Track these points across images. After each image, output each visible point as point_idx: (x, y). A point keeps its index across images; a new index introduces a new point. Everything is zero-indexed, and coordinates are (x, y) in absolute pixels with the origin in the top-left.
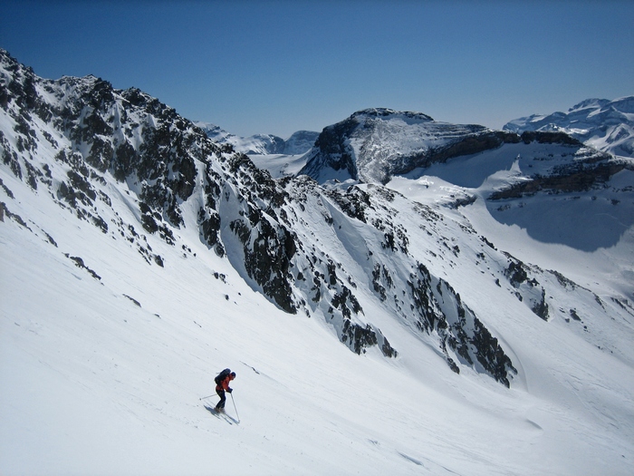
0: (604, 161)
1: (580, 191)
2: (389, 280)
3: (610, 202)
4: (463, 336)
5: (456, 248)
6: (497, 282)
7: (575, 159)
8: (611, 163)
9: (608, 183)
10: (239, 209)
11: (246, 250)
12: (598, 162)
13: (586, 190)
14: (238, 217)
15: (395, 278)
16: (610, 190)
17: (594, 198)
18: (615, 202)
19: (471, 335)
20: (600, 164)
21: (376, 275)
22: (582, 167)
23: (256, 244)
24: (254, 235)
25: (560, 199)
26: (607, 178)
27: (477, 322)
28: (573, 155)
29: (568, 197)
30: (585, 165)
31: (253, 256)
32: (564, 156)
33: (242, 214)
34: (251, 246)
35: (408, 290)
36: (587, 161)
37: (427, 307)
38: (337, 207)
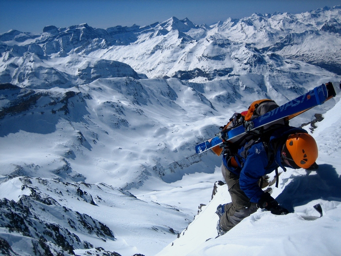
0: (32, 94)
1: (25, 111)
2: (73, 222)
3: (40, 113)
4: (98, 229)
5: (60, 192)
6: (78, 199)
7: (19, 95)
8: (36, 94)
9: (37, 104)
10: (43, 227)
11: (54, 239)
12: (30, 96)
13: (28, 110)
14: (44, 229)
15: (75, 221)
16: (39, 108)
17: (33, 113)
18: (42, 113)
19: (100, 227)
20: (31, 96)
21: (69, 222)
22: (23, 100)
23: (56, 236)
24: (54, 233)
25: (17, 117)
26: (35, 102)
27: (99, 222)
28: (18, 94)
29: (21, 115)
30: (24, 98)
31: (57, 240)
32: (13, 95)
33: (45, 228)
34: (55, 237)
35: (80, 223)
36: (25, 96)
37: (87, 226)
38: (42, 203)
